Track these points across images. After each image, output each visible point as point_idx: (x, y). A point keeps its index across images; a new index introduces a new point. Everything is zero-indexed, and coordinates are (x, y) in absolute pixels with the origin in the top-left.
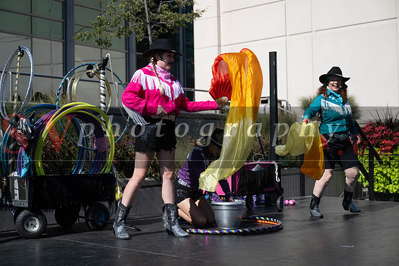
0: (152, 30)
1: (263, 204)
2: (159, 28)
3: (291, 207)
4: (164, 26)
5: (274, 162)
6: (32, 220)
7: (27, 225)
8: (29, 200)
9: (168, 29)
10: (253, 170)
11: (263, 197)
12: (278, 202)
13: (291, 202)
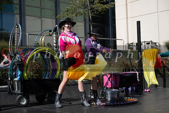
0: (91, 13)
1: (134, 91)
2: (95, 12)
3: (148, 92)
4: (97, 10)
5: (136, 72)
6: (22, 99)
7: (21, 101)
8: (21, 90)
9: (99, 12)
10: (126, 76)
11: (135, 89)
13: (148, 90)
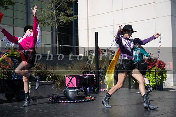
0: (57, 24)
1: (92, 91)
2: (60, 23)
5: (94, 75)
9: (64, 23)
10: (85, 78)
11: (92, 88)
12: (96, 90)
13: (103, 90)
